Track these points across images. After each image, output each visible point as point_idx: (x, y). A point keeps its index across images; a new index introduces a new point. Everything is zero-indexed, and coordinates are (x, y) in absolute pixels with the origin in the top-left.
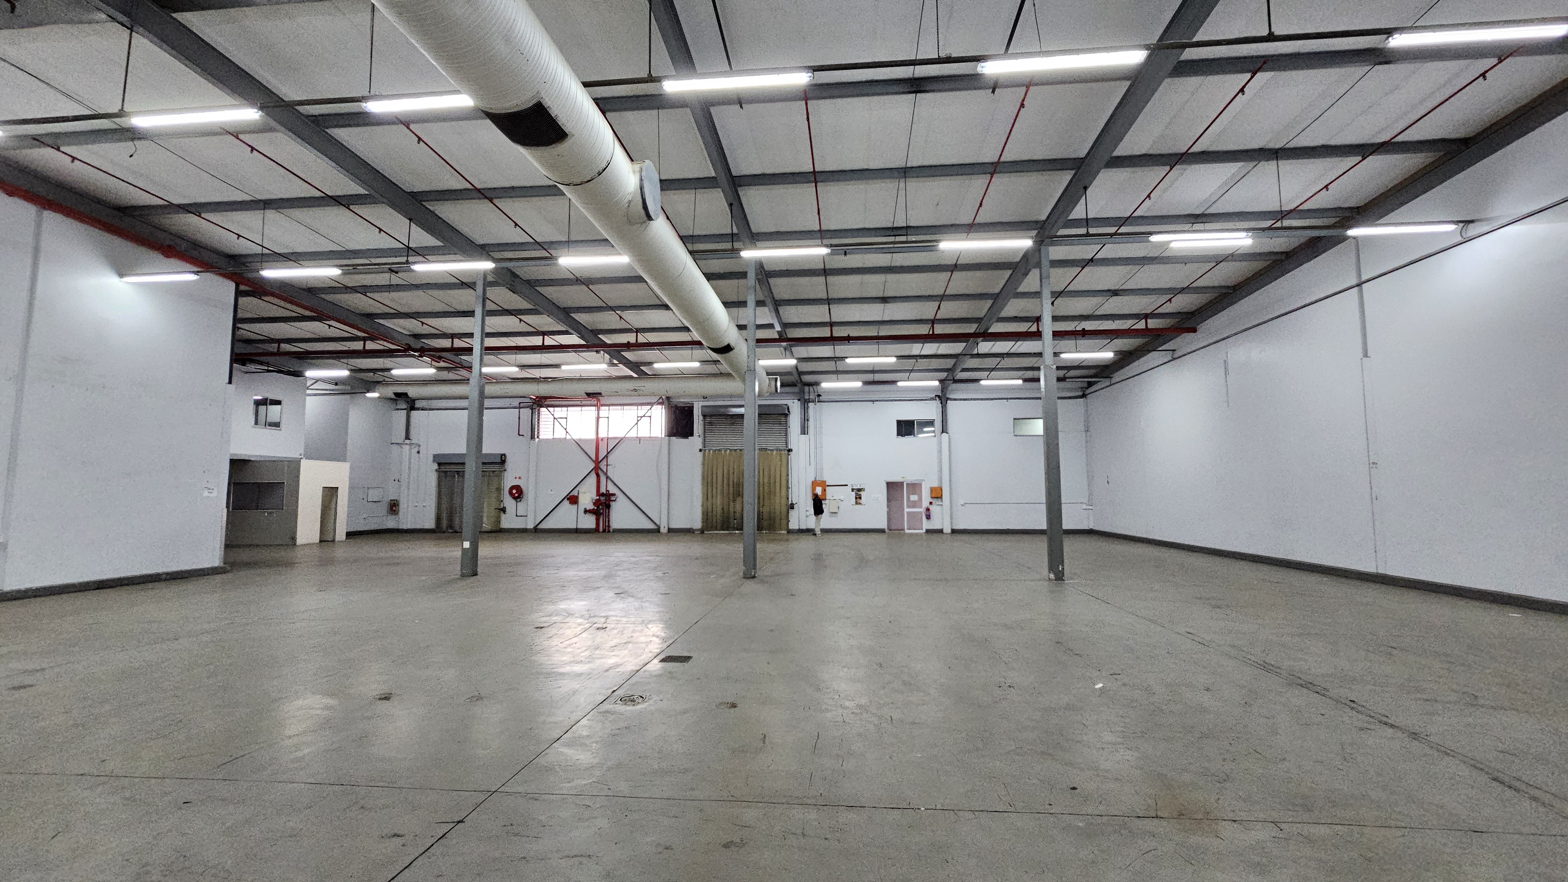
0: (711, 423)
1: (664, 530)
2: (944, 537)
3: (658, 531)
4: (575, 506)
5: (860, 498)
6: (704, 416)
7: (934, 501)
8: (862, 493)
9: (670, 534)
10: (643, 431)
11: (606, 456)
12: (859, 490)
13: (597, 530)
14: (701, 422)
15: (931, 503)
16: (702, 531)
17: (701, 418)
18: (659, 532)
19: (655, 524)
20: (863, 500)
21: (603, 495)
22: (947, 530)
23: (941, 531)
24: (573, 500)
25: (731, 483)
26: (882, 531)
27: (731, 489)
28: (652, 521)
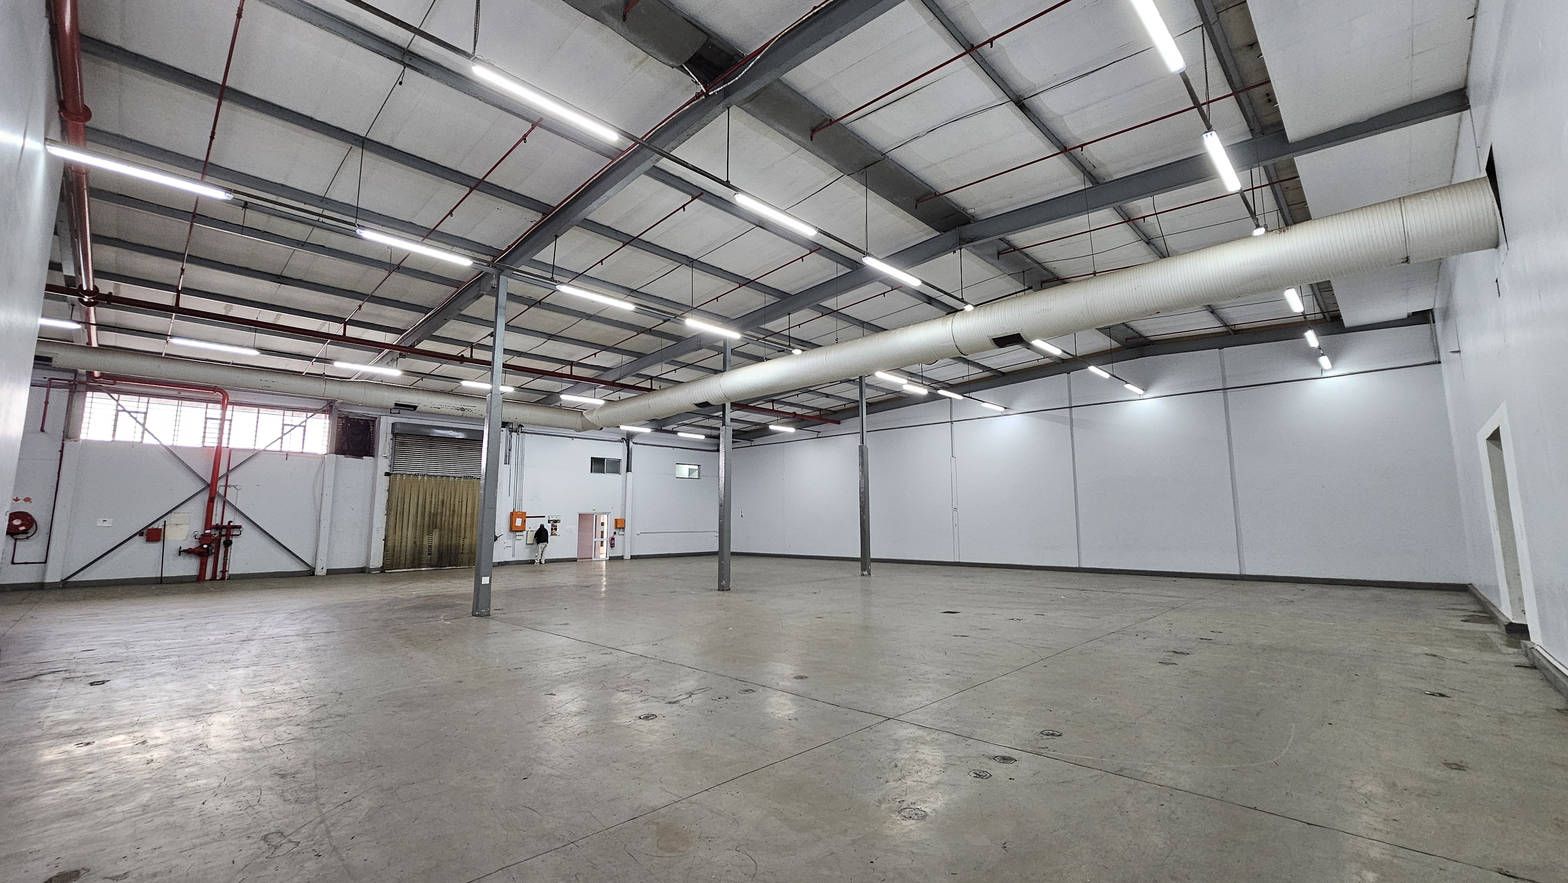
0: (402, 444)
1: (319, 572)
2: (625, 561)
3: (311, 572)
4: (158, 546)
5: (556, 529)
6: (395, 435)
7: (617, 531)
8: (557, 524)
9: (329, 576)
10: (292, 444)
11: (227, 476)
12: (556, 521)
13: (200, 578)
14: (389, 441)
15: (615, 533)
16: (382, 570)
17: (390, 436)
18: (313, 575)
19: (308, 565)
20: (557, 532)
21: (218, 527)
22: (627, 556)
23: (621, 558)
24: (153, 534)
25: (427, 514)
26: (574, 560)
27: (427, 519)
28: (303, 561)
